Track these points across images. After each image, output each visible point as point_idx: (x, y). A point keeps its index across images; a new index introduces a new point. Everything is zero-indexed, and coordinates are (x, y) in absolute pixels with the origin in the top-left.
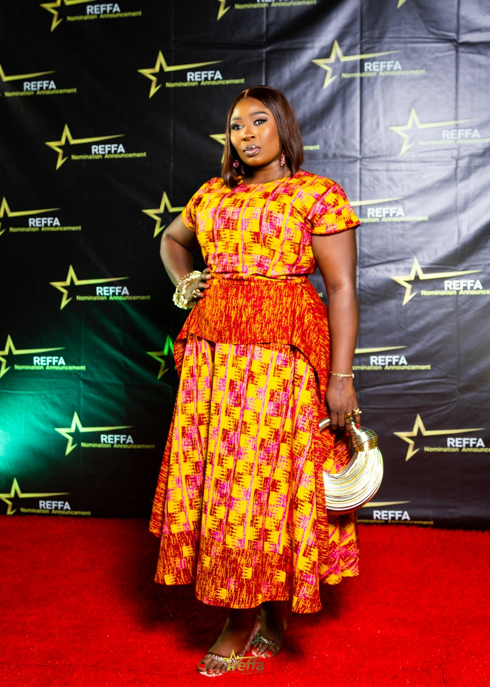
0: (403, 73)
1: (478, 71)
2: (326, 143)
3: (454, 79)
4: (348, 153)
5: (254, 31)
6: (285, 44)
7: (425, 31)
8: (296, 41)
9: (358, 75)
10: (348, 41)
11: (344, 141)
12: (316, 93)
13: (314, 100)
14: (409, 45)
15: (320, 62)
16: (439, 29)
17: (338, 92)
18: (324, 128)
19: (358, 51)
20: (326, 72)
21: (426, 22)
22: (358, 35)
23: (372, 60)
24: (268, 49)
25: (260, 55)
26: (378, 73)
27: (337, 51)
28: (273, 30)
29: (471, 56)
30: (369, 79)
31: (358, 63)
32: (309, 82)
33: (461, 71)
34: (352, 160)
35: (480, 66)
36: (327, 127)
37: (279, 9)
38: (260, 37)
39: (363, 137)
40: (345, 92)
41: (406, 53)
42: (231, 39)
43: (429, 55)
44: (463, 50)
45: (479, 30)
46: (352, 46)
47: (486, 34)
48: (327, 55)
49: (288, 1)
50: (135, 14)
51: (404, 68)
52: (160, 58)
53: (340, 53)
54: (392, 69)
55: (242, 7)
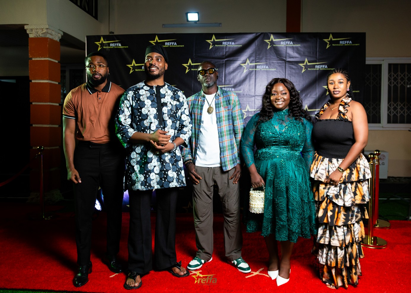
0: (269, 70)
2: (244, 90)
3: (285, 72)
4: (251, 94)
5: (221, 54)
6: (231, 59)
7: (276, 57)
8: (235, 58)
9: (254, 69)
10: (252, 59)
11: (250, 90)
12: (241, 74)
13: (240, 77)
14: (271, 61)
15: (242, 65)
16: (280, 57)
17: (248, 75)
18: (243, 86)
19: (254, 62)
20: (244, 68)
21: (276, 54)
22: (255, 57)
23: (259, 65)
24: (226, 60)
25: (223, 62)
26: (261, 69)
27: (248, 61)
28: (227, 54)
29: (290, 65)
30: (258, 71)
31: (255, 66)
32: (239, 71)
33: (287, 70)
34: (252, 96)
35: (293, 69)
36: (244, 85)
37: (229, 48)
38: (223, 56)
39: (256, 89)
40: (250, 75)
41: (270, 63)
42: (214, 56)
43: (277, 64)
44: (288, 63)
45: (293, 57)
46: (253, 60)
47: (295, 59)
48: (245, 63)
49: (233, 45)
50: (181, 46)
51: (269, 68)
52: (190, 61)
53: (249, 62)
54: (265, 68)
55: (218, 46)
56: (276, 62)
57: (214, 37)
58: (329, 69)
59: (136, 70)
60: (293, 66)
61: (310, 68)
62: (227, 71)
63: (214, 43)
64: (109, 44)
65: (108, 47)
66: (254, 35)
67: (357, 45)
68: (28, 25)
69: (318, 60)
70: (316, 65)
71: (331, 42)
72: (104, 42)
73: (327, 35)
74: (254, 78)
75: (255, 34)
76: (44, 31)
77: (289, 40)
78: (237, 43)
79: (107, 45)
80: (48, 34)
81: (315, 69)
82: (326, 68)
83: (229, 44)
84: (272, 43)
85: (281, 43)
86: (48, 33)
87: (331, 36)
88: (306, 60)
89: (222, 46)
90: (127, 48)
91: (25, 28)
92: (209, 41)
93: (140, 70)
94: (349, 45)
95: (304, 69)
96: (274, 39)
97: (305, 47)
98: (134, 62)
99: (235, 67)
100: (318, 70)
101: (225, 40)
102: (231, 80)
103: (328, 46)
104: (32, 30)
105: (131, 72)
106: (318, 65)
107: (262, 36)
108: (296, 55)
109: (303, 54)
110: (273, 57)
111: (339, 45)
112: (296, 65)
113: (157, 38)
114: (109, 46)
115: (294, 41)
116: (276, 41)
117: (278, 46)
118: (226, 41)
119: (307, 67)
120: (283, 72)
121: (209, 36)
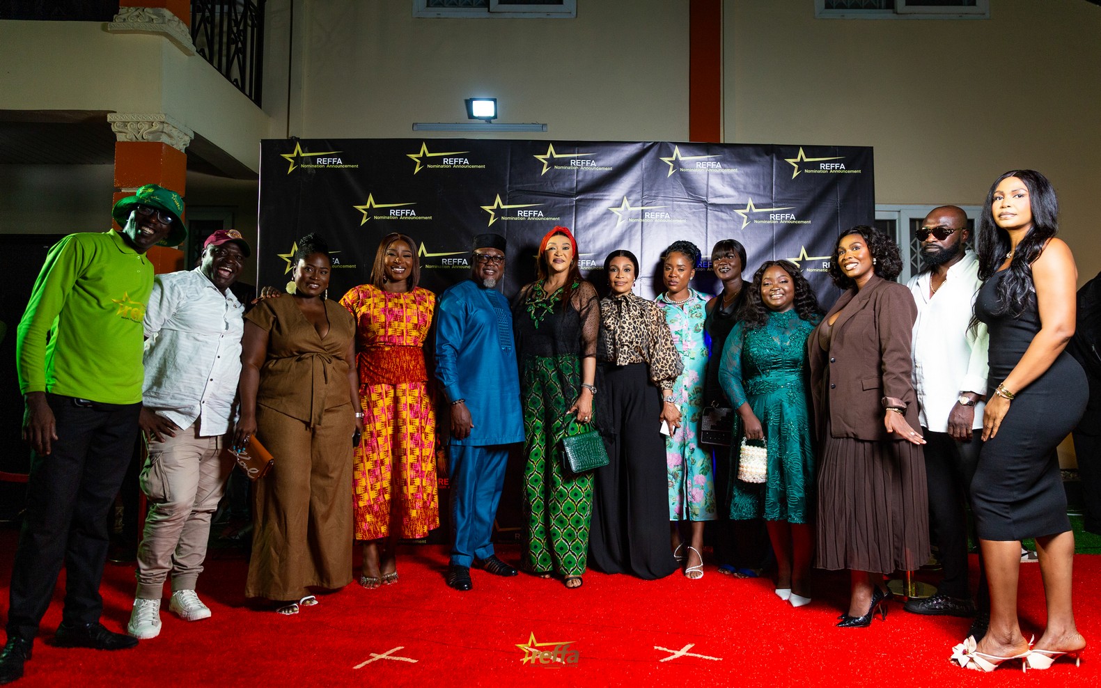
0: (671, 221)
1: (720, 223)
5: (567, 185)
6: (590, 196)
7: (686, 194)
8: (597, 194)
9: (640, 220)
10: (634, 197)
12: (611, 230)
13: (609, 236)
14: (675, 203)
15: (614, 210)
16: (695, 194)
17: (626, 231)
19: (640, 204)
21: (685, 187)
22: (641, 193)
23: (651, 211)
24: (577, 198)
25: (572, 202)
26: (654, 220)
27: (626, 203)
28: (580, 187)
29: (716, 213)
30: (648, 223)
31: (641, 213)
32: (605, 223)
33: (709, 222)
37: (585, 173)
38: (572, 189)
40: (630, 231)
41: (673, 208)
42: (551, 190)
43: (688, 210)
44: (711, 208)
45: (722, 196)
46: (636, 201)
47: (726, 199)
48: (619, 206)
49: (593, 167)
50: (480, 167)
51: (672, 218)
52: (498, 199)
53: (628, 205)
54: (663, 218)
55: (560, 168)
56: (685, 205)
57: (551, 149)
58: (799, 222)
59: (376, 218)
60: (724, 215)
61: (759, 219)
62: (579, 223)
63: (552, 162)
64: (314, 159)
65: (311, 166)
66: (638, 146)
67: (855, 172)
68: (116, 112)
69: (776, 202)
70: (772, 212)
71: (802, 165)
72: (303, 155)
73: (792, 150)
74: (640, 238)
75: (641, 144)
76: (154, 128)
77: (714, 159)
78: (601, 163)
79: (310, 160)
80: (163, 134)
81: (769, 222)
82: (793, 220)
83: (585, 165)
84: (677, 164)
85: (697, 165)
86: (162, 132)
87: (801, 152)
88: (750, 203)
89: (569, 168)
90: (355, 168)
91: (108, 120)
92: (540, 157)
93: (384, 218)
94: (839, 172)
95: (745, 220)
96: (682, 156)
97: (747, 174)
98: (371, 199)
99: (598, 215)
100: (776, 224)
101: (576, 155)
102: (589, 242)
103: (795, 174)
104: (125, 124)
105: (364, 221)
106: (775, 213)
107: (656, 148)
108: (728, 190)
109: (742, 190)
110: (681, 193)
111: (819, 172)
112: (728, 211)
113: (424, 148)
114: (315, 163)
115: (723, 161)
116: (685, 161)
117: (690, 170)
118: (578, 158)
119: (751, 217)
120: (703, 227)
121: (542, 146)
